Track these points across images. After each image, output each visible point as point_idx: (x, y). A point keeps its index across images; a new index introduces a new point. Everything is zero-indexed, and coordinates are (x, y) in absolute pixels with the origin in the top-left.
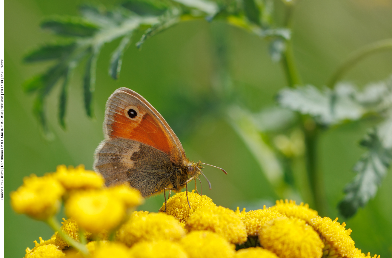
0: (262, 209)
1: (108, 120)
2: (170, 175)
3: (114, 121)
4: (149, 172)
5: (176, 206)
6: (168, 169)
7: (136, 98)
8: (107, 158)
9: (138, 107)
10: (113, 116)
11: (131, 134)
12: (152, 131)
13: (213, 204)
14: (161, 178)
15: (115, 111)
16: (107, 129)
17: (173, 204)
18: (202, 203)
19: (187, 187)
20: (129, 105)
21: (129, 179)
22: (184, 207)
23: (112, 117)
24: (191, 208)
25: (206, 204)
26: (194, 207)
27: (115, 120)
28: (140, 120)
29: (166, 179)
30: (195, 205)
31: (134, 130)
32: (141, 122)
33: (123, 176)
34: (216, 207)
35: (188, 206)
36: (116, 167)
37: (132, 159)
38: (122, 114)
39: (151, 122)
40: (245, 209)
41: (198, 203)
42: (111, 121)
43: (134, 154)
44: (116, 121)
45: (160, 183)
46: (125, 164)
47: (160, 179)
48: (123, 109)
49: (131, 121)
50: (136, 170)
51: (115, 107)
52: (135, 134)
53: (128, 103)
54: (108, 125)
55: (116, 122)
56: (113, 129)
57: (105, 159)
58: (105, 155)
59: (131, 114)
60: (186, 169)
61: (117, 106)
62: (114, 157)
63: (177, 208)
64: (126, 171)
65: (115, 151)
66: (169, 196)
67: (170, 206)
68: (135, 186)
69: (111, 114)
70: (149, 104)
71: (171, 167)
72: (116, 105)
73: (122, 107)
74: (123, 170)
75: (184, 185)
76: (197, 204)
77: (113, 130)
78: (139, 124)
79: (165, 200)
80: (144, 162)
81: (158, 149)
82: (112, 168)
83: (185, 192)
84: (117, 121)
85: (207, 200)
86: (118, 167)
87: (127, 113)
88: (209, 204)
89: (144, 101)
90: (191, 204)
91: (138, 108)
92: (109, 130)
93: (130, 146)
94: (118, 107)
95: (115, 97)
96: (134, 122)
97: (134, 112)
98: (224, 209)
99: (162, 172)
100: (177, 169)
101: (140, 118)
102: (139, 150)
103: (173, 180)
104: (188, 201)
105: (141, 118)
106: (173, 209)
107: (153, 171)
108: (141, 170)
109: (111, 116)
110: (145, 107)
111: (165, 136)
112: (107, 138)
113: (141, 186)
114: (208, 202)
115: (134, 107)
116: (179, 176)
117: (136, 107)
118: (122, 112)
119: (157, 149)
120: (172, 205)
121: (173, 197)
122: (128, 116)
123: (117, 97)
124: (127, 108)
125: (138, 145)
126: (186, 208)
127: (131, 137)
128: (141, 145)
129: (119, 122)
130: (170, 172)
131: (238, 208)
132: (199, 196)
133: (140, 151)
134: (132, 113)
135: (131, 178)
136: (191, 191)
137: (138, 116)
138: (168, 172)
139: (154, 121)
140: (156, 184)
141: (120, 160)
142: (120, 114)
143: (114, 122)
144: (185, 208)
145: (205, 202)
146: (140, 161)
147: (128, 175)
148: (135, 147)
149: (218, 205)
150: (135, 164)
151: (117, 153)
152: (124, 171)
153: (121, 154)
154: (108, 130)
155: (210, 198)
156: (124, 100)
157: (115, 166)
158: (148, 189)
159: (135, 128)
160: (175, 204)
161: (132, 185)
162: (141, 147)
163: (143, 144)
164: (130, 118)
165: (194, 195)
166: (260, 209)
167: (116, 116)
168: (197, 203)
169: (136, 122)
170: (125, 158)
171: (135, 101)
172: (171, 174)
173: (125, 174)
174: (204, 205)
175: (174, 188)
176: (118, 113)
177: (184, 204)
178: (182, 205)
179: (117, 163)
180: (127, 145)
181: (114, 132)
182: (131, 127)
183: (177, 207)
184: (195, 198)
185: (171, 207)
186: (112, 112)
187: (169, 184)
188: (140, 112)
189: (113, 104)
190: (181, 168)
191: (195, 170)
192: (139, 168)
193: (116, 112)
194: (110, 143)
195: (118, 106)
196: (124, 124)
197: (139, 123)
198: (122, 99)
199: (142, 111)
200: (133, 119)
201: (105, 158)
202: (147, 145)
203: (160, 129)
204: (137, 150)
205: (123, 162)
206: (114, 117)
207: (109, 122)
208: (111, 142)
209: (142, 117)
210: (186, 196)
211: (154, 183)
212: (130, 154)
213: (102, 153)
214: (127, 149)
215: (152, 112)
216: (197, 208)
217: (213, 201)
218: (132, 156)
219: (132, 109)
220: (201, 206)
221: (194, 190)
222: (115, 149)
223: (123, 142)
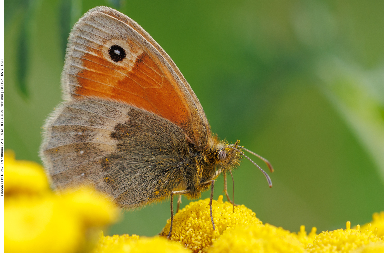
0: (345, 228)
1: (71, 66)
2: (183, 164)
3: (82, 67)
4: (144, 160)
5: (190, 225)
6: (180, 153)
7: (125, 25)
8: (67, 135)
9: (129, 42)
10: (80, 59)
11: (114, 90)
12: (152, 85)
13: (257, 221)
14: (167, 171)
15: (85, 50)
16: (68, 83)
17: (184, 221)
18: (237, 220)
19: (212, 188)
20: (112, 38)
21: (105, 173)
22: (203, 227)
23: (78, 60)
24: (216, 228)
25: (242, 221)
26: (221, 227)
27: (85, 65)
28: (132, 65)
29: (175, 172)
30: (224, 223)
31: (120, 83)
32: (133, 69)
33: (94, 167)
34: (262, 226)
35: (211, 225)
36: (82, 152)
37: (113, 136)
38: (98, 55)
39: (151, 68)
40: (314, 229)
41: (229, 219)
42: (78, 68)
43: (118, 127)
44: (86, 68)
46: (99, 145)
47: (164, 171)
48: (100, 46)
49: (115, 67)
50: (119, 157)
51: (86, 42)
52: (120, 91)
53: (110, 34)
54: (70, 75)
55: (86, 70)
56: (79, 83)
57: (63, 137)
58: (64, 129)
59: (115, 54)
60: (215, 154)
61: (89, 41)
62: (80, 133)
63: (191, 229)
64: (100, 159)
65: (83, 122)
66: (179, 207)
67: (178, 226)
68: (116, 185)
69: (78, 55)
70: (150, 36)
71: (185, 150)
72: (88, 38)
73: (98, 42)
74: (95, 157)
76: (226, 221)
77: (79, 86)
78: (129, 73)
79: (172, 214)
80: (136, 142)
81: (162, 118)
82: (76, 153)
83: (208, 201)
84: (89, 67)
85: (245, 214)
86: (86, 152)
87: (107, 53)
88: (248, 221)
89: (139, 30)
90: (216, 221)
91: (128, 44)
92: (73, 84)
93: (111, 112)
94: (91, 42)
95: (86, 24)
96: (120, 68)
97: (120, 51)
98: (273, 230)
100: (196, 154)
101: (131, 61)
102: (127, 119)
103: (190, 174)
104: (211, 216)
105: (134, 61)
106: (183, 230)
107: (152, 158)
108: (128, 157)
109: (78, 58)
110: (142, 41)
111: (177, 94)
113: (130, 186)
114: (246, 218)
115: (122, 40)
116: (201, 166)
117: (125, 42)
118: (98, 51)
119: (160, 117)
120: (183, 224)
121: (184, 210)
122: (109, 59)
123: (90, 23)
124: (107, 43)
125: (125, 111)
126: (208, 228)
127: (112, 97)
128: (132, 110)
129: (92, 70)
130: (184, 160)
131: (303, 228)
132: (229, 206)
133: (129, 121)
134: (117, 52)
135: (109, 172)
136: (217, 199)
137: (128, 57)
138: (180, 159)
139: (156, 67)
140: (158, 182)
141: (91, 138)
142: (94, 54)
143: (83, 70)
144: (205, 228)
145: (241, 217)
146: (128, 141)
147: (105, 165)
148: (120, 114)
149: (264, 223)
150: (119, 146)
151: (86, 126)
152: (97, 159)
153: (93, 127)
154: (70, 85)
155: (250, 211)
156: (103, 30)
157: (81, 149)
158: (142, 190)
159: (121, 80)
160: (188, 221)
161: (112, 184)
162: (132, 114)
163: (136, 107)
164: (113, 62)
165: (223, 205)
166: (340, 229)
167: (86, 59)
168: (227, 219)
169: (123, 69)
170: (101, 135)
171: (124, 31)
172: (186, 163)
173: (98, 164)
174: (239, 223)
175: (189, 191)
176: (91, 53)
177: (204, 221)
178: (199, 224)
179: (85, 144)
180: (105, 110)
181: (82, 88)
182: (113, 78)
183: (191, 227)
184: (224, 210)
185: (180, 228)
186: (80, 51)
187: (181, 181)
188: (133, 50)
189: (82, 36)
190: (205, 151)
191: (230, 157)
192: (126, 153)
193: (86, 52)
194: (74, 107)
195: (91, 40)
196: (101, 72)
197: (130, 70)
198: (99, 28)
199: (136, 48)
200: (119, 64)
201: (62, 134)
202: (143, 110)
203: (166, 81)
204: (123, 119)
205: (96, 142)
206: (83, 60)
207: (74, 71)
208: (75, 105)
209: (135, 59)
210: (209, 206)
211: (154, 179)
212: (110, 126)
213: (57, 125)
214: (106, 117)
215: (153, 50)
216: (227, 228)
217: (257, 216)
218: (115, 131)
219: (118, 46)
220: (234, 225)
221: (221, 197)
222: (83, 117)
223: (98, 104)
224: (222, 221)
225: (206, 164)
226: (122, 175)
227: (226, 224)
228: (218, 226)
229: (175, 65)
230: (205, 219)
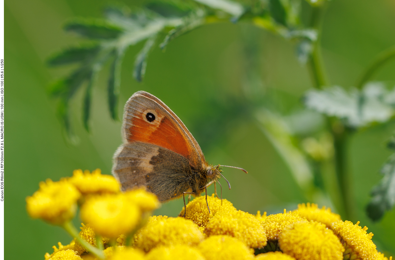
0: (283, 213)
1: (126, 124)
2: (189, 179)
3: (132, 125)
4: (168, 177)
5: (196, 210)
6: (187, 173)
7: (154, 102)
8: (126, 162)
9: (157, 111)
11: (150, 137)
12: (170, 135)
13: (233, 208)
14: (181, 182)
15: (133, 115)
16: (125, 133)
17: (193, 208)
18: (222, 207)
19: (206, 191)
20: (147, 109)
21: (148, 183)
22: (203, 211)
23: (130, 121)
24: (211, 212)
25: (225, 208)
26: (213, 211)
27: (133, 124)
28: (159, 124)
29: (185, 183)
30: (215, 209)
31: (153, 133)
32: (160, 126)
33: (142, 180)
34: (236, 211)
36: (135, 172)
37: (151, 163)
38: (140, 118)
39: (170, 125)
40: (265, 213)
41: (218, 207)
42: (130, 125)
43: (153, 158)
44: (134, 125)
45: (179, 187)
46: (144, 168)
47: (179, 183)
48: (141, 113)
49: (149, 125)
50: (155, 174)
51: (134, 111)
52: (153, 138)
53: (146, 107)
54: (126, 129)
55: (134, 126)
56: (131, 133)
57: (124, 163)
58: (124, 159)
59: (149, 118)
60: (205, 172)
61: (135, 110)
62: (133, 161)
63: (197, 213)
64: (145, 175)
65: (134, 155)
66: (189, 200)
67: (189, 211)
68: (154, 190)
69: (129, 118)
70: (168, 107)
71: (190, 171)
72: (134, 109)
73: (140, 111)
74: (141, 174)
75: (203, 189)
76: (216, 208)
77: (131, 135)
78: (158, 128)
79: (185, 204)
80: (163, 166)
81: (177, 153)
82: (131, 172)
83: (205, 196)
84: (136, 125)
85: (227, 204)
86: (136, 171)
87: (145, 117)
88: (229, 208)
89: (162, 104)
90: (211, 208)
91: (156, 112)
92: (128, 134)
93: (149, 150)
94: (136, 111)
95: (133, 101)
96: (152, 125)
97: (152, 116)
98: (243, 213)
99: (181, 176)
100: (196, 173)
101: (158, 121)
102: (158, 154)
103: (193, 184)
104: (207, 205)
105: (160, 122)
106: (192, 213)
108: (160, 174)
110: (163, 111)
111: (184, 139)
112: (126, 142)
113: (160, 190)
114: (227, 206)
115: (153, 110)
116: (198, 180)
117: (154, 111)
118: (140, 116)
119: (176, 152)
120: (192, 210)
121: (193, 202)
122: (146, 120)
123: (135, 101)
124: (145, 112)
125: (157, 149)
126: (206, 212)
127: (149, 141)
128: (160, 149)
129: (137, 126)
130: (189, 176)
131: (259, 212)
132: (219, 201)
133: (159, 154)
134: (150, 117)
135: (150, 183)
136: (211, 195)
137: (156, 119)
138: (187, 176)
139: (172, 124)
140: (176, 189)
141: (139, 164)
142: (138, 118)
143: (132, 126)
144: (205, 212)
145: (224, 206)
146: (159, 165)
147: (147, 179)
148: (153, 151)
149: (238, 210)
150: (154, 168)
151: (136, 157)
152: (143, 175)
153: (140, 158)
154: (126, 134)
155: (230, 202)
156: (142, 104)
157: (134, 170)
158: (167, 193)
159: (153, 132)
160: (195, 208)
161: (151, 190)
162: (160, 151)
163: (162, 147)
164: (148, 122)
165: (214, 199)
166: (280, 213)
167: (134, 120)
168: (217, 207)
169: (154, 126)
170: (144, 162)
171: (153, 105)
172: (190, 178)
173: (143, 178)
174: (223, 209)
175: (193, 193)
176: (136, 117)
177: (204, 208)
178: (201, 210)
179: (136, 167)
180: (146, 149)
181: (133, 136)
182: (149, 131)
183: (196, 211)
184: (215, 202)
185: (191, 212)
186: (131, 116)
187: (188, 188)
188: (159, 115)
189: (131, 108)
190: (200, 171)
191: (214, 174)
192: (158, 172)
193: (134, 116)
194: (129, 147)
195: (136, 110)
196: (142, 128)
197: (158, 126)
198: (140, 103)
199: (161, 114)
200: (152, 123)
201: (123, 162)
202: (166, 149)
203: (178, 133)
204: (156, 154)
205: (142, 166)
206: (133, 121)
207: (128, 127)
208: (129, 146)
209: (160, 121)
210: (205, 200)
211: (173, 187)
212: (148, 158)
213: (120, 157)
214: (146, 153)
215: (170, 115)
216: (217, 212)
217: (234, 205)
218: (151, 160)
219: (150, 113)
220: (221, 211)
221: (213, 194)
222: (134, 152)
223: (142, 145)
224: (214, 208)
225: (202, 179)
226: (157, 184)
227: (216, 210)
228: (212, 211)
229: (183, 123)
230: (204, 207)
